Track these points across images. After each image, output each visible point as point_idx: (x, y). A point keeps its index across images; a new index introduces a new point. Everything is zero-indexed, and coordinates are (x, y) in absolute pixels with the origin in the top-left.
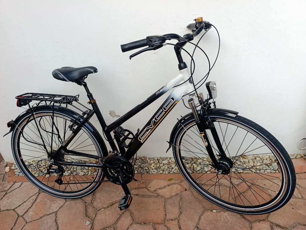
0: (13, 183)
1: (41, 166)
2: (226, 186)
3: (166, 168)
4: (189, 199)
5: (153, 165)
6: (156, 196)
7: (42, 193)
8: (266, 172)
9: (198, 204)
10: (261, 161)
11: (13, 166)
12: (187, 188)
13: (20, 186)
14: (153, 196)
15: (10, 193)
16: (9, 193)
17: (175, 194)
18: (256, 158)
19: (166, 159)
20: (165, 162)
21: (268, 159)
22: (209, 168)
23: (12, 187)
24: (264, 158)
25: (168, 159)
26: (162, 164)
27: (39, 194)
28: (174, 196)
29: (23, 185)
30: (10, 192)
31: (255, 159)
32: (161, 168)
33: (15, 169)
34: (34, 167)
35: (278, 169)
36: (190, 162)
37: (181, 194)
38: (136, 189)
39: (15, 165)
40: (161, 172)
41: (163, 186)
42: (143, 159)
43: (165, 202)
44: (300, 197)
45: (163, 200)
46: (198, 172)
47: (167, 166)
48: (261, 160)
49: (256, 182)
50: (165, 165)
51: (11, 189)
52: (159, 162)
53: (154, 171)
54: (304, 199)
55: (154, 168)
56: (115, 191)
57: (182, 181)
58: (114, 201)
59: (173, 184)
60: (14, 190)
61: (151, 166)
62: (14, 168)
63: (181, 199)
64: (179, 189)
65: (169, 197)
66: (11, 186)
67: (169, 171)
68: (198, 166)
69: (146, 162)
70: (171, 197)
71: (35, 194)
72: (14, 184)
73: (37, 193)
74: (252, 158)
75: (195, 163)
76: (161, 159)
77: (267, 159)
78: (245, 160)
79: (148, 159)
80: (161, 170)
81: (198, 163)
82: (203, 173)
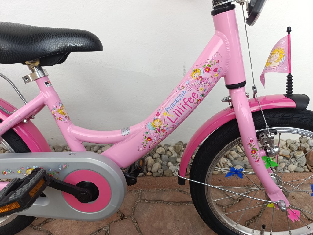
12: (127, 213)
35: (306, 165)
37: (109, 230)
46: (155, 175)
68: (155, 160)
81: (156, 156)
82: (165, 176)
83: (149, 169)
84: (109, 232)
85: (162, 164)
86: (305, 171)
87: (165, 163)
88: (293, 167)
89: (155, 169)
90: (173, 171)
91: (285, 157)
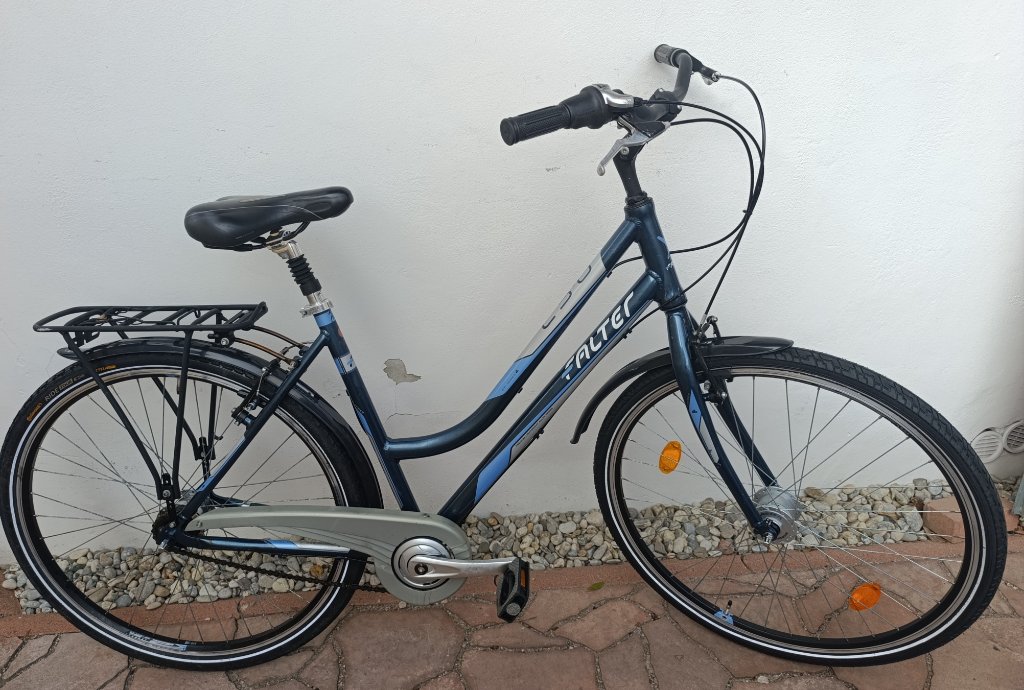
0: (21, 641)
1: (119, 572)
2: (781, 594)
3: (574, 547)
4: (671, 646)
5: (528, 540)
6: (561, 647)
7: (140, 670)
8: (889, 541)
9: (706, 661)
10: (869, 507)
11: (9, 576)
12: (659, 612)
13: (50, 651)
14: (551, 646)
15: (15, 680)
16: (10, 679)
17: (621, 633)
18: (851, 496)
19: (570, 518)
20: (568, 527)
21: (886, 498)
22: (714, 538)
23: (18, 658)
24: (876, 497)
25: (577, 518)
26: (560, 537)
27: (132, 672)
28: (622, 640)
29: (60, 647)
30: (15, 676)
31: (850, 500)
32: (557, 548)
33: (17, 589)
34: (94, 578)
35: (922, 529)
36: (649, 523)
37: (642, 632)
38: (485, 627)
39: (14, 573)
40: (561, 562)
41: (575, 611)
42: (491, 521)
43: (596, 664)
45: (588, 656)
46: (682, 557)
47: (575, 541)
48: (868, 503)
49: (869, 574)
50: (569, 540)
51: (15, 666)
52: (545, 529)
53: (534, 562)
54: (1020, 617)
55: (532, 551)
56: (415, 639)
57: (635, 590)
58: (421, 676)
59: (607, 600)
60: (28, 667)
61: (522, 546)
62: (14, 586)
63: (647, 649)
64: (631, 616)
65: (605, 646)
66: (12, 651)
67: (586, 559)
68: (677, 534)
69: (503, 532)
70: (613, 646)
71: (116, 676)
72: (24, 643)
73: (123, 671)
74: (840, 499)
75: (664, 525)
76: (550, 520)
77: (883, 500)
78: (820, 506)
79: (507, 522)
80: (556, 557)
81: (675, 525)
82: (697, 557)
83: (670, 548)
85: (687, 539)
86: (919, 540)
87: (692, 537)
88: (898, 535)
89: (678, 548)
90: (707, 549)
91: (887, 517)
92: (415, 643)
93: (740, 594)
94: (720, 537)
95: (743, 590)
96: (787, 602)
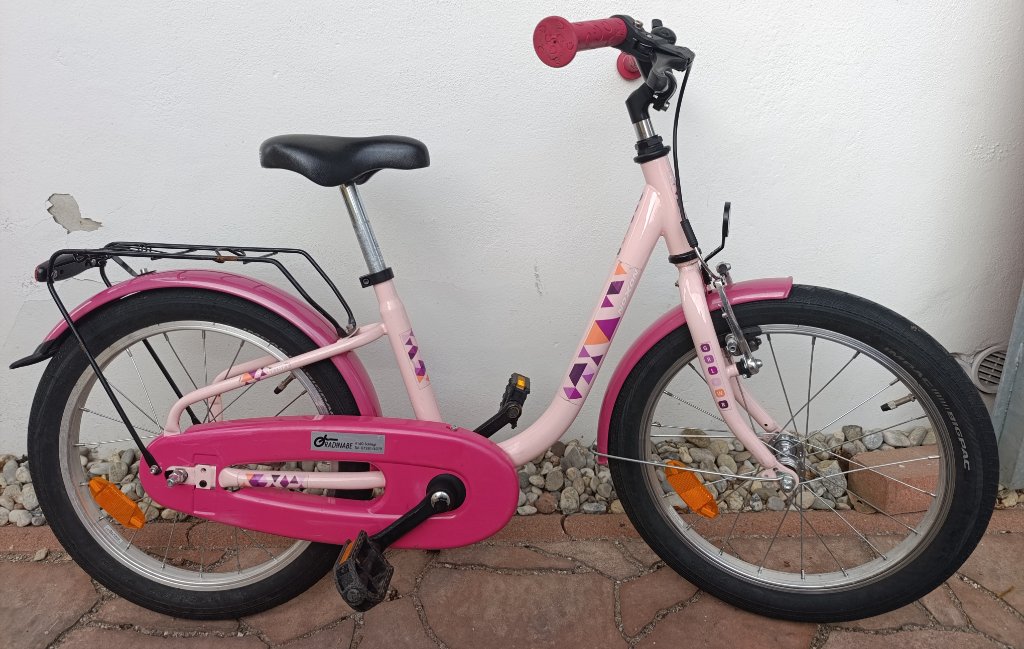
2: (601, 573)
6: (227, 631)
8: (792, 507)
12: (403, 588)
22: (534, 489)
35: (845, 494)
44: (955, 623)
49: (746, 553)
54: (978, 631)
70: (306, 635)
74: (732, 448)
78: (698, 454)
84: (362, 623)
86: (836, 508)
88: (807, 498)
92: (15, 610)
93: (540, 569)
94: (544, 489)
95: (545, 564)
96: (607, 586)
